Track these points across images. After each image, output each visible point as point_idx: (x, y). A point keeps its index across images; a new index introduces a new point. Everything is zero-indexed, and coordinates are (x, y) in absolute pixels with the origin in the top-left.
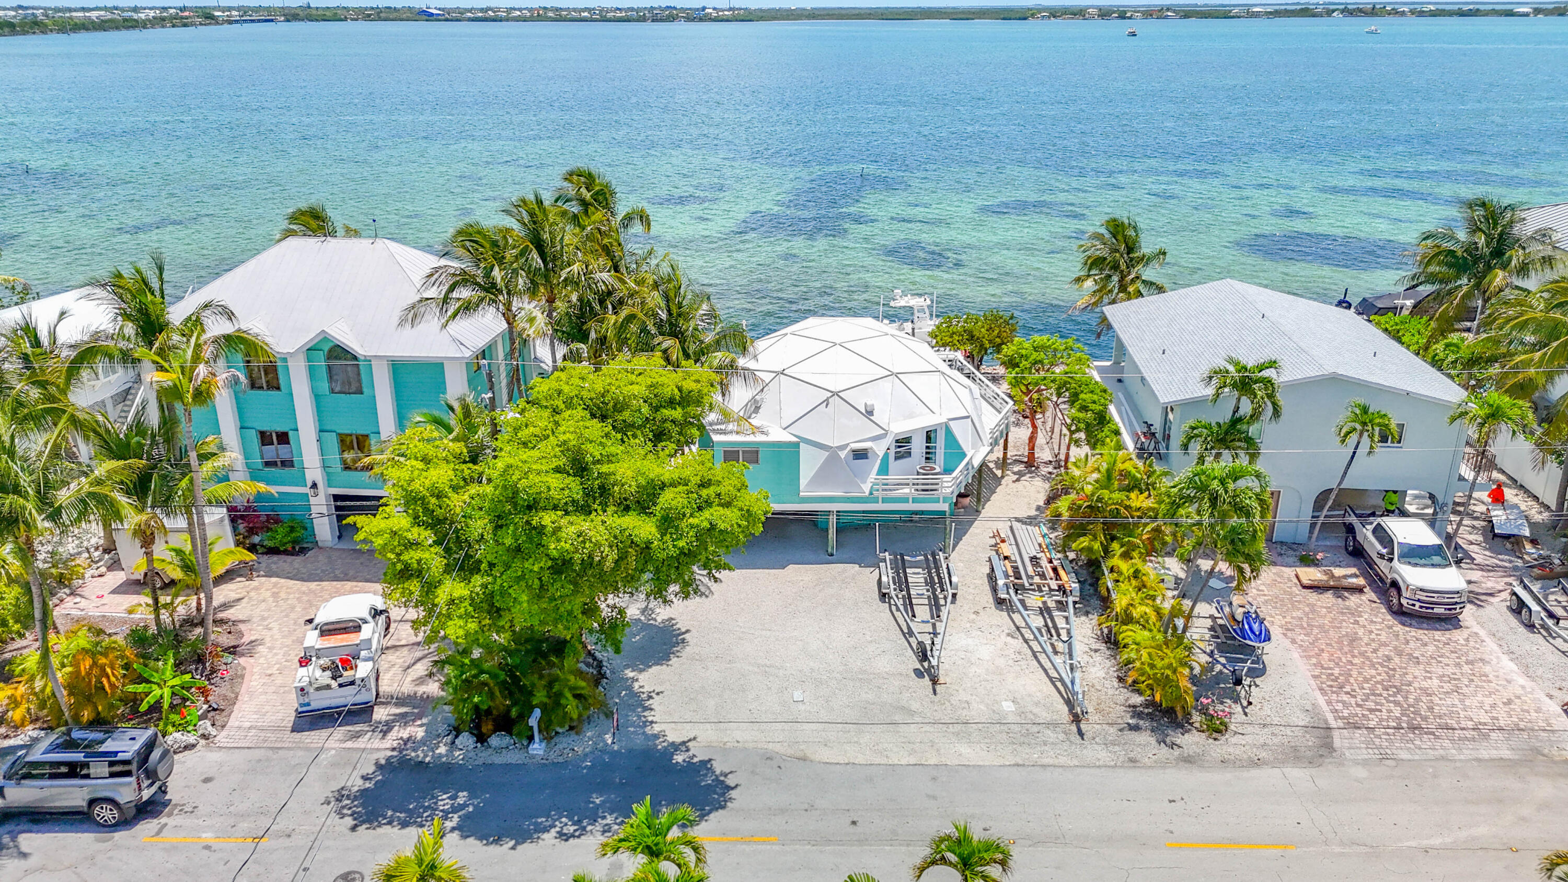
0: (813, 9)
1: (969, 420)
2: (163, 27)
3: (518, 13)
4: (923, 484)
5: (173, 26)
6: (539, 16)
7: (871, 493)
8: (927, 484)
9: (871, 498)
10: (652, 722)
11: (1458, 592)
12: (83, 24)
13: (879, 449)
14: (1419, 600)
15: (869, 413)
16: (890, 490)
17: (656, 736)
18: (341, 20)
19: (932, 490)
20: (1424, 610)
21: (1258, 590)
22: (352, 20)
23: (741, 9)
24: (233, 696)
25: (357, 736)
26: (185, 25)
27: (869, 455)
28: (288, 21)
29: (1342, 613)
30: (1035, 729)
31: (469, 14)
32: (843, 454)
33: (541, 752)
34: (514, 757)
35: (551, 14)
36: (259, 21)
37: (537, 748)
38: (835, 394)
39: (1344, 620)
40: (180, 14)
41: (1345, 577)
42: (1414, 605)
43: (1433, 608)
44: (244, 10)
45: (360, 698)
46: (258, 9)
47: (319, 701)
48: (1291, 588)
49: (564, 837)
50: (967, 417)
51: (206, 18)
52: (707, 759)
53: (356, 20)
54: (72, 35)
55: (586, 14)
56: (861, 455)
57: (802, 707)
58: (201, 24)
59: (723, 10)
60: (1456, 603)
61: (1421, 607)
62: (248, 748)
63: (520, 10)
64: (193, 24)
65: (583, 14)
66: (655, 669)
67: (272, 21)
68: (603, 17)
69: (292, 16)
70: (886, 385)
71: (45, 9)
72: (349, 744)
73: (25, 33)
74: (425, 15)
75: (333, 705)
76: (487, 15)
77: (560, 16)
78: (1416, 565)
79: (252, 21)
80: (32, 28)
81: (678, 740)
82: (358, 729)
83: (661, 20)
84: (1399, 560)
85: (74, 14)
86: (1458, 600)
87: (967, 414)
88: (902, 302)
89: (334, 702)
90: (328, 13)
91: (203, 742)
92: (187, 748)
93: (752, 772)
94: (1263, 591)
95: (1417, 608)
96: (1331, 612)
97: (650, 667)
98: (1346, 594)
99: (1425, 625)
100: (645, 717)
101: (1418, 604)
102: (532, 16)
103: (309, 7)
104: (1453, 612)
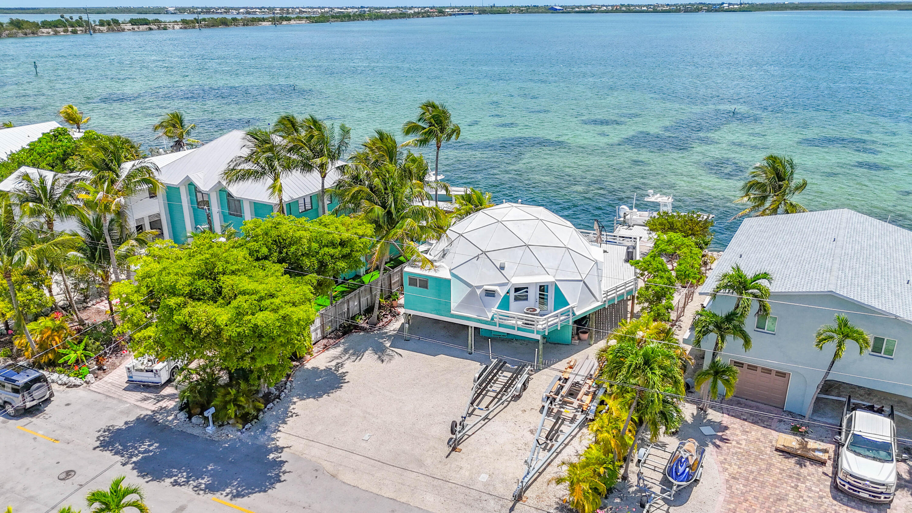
0: (799, 4)
1: (582, 283)
2: (418, 17)
3: (605, 8)
4: (526, 320)
5: (423, 17)
6: (616, 10)
7: (492, 319)
8: (528, 320)
9: (492, 322)
10: (280, 431)
11: (884, 485)
12: (381, 16)
13: (502, 292)
14: (849, 483)
15: (502, 268)
16: (505, 320)
17: (273, 439)
18: (507, 13)
19: (531, 325)
20: (851, 491)
21: (738, 443)
22: (513, 13)
23: (746, 4)
24: (118, 364)
25: (145, 399)
26: (429, 16)
27: (496, 295)
28: (480, 14)
29: (791, 476)
30: (487, 497)
31: (577, 9)
32: (479, 292)
33: (211, 432)
34: (196, 431)
35: (624, 9)
36: (466, 14)
37: (210, 429)
38: (484, 253)
39: (786, 483)
40: (430, 10)
41: (814, 450)
42: (844, 485)
43: (859, 492)
44: (461, 8)
45: (156, 380)
46: (466, 8)
47: (138, 377)
48: (766, 447)
49: (176, 483)
50: (581, 281)
51: (440, 13)
52: (285, 460)
53: (515, 13)
54: (375, 21)
55: (645, 8)
56: (490, 294)
57: (364, 444)
58: (436, 16)
59: (733, 5)
60: (882, 493)
61: (850, 489)
62: (99, 393)
63: (607, 6)
64: (433, 16)
65: (643, 8)
66: (311, 400)
67: (472, 14)
68: (655, 10)
69: (483, 11)
70: (520, 251)
71: (370, 8)
72: (139, 403)
73: (354, 20)
74: (552, 10)
75: (143, 381)
76: (587, 10)
77: (629, 10)
78: (859, 454)
79: (463, 14)
80: (358, 18)
81: (281, 446)
82: (150, 396)
83: (690, 12)
84: (847, 448)
85: (382, 11)
86: (884, 491)
87: (580, 279)
88: (652, 199)
89: (144, 379)
90: (501, 10)
91: (85, 385)
92: (75, 386)
93: (300, 476)
94: (741, 444)
95: (846, 488)
96: (781, 474)
97: (310, 398)
98: (808, 463)
99: (853, 504)
100: (279, 427)
101: (847, 486)
102: (612, 10)
103: (494, 6)
104: (877, 499)
